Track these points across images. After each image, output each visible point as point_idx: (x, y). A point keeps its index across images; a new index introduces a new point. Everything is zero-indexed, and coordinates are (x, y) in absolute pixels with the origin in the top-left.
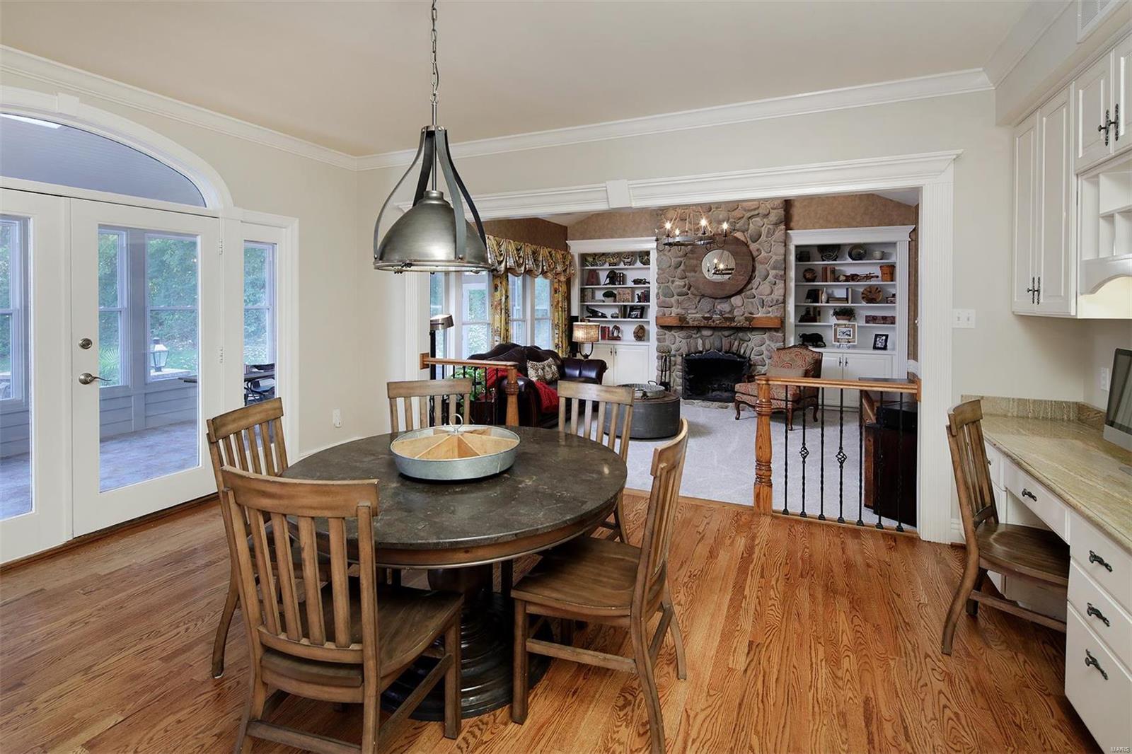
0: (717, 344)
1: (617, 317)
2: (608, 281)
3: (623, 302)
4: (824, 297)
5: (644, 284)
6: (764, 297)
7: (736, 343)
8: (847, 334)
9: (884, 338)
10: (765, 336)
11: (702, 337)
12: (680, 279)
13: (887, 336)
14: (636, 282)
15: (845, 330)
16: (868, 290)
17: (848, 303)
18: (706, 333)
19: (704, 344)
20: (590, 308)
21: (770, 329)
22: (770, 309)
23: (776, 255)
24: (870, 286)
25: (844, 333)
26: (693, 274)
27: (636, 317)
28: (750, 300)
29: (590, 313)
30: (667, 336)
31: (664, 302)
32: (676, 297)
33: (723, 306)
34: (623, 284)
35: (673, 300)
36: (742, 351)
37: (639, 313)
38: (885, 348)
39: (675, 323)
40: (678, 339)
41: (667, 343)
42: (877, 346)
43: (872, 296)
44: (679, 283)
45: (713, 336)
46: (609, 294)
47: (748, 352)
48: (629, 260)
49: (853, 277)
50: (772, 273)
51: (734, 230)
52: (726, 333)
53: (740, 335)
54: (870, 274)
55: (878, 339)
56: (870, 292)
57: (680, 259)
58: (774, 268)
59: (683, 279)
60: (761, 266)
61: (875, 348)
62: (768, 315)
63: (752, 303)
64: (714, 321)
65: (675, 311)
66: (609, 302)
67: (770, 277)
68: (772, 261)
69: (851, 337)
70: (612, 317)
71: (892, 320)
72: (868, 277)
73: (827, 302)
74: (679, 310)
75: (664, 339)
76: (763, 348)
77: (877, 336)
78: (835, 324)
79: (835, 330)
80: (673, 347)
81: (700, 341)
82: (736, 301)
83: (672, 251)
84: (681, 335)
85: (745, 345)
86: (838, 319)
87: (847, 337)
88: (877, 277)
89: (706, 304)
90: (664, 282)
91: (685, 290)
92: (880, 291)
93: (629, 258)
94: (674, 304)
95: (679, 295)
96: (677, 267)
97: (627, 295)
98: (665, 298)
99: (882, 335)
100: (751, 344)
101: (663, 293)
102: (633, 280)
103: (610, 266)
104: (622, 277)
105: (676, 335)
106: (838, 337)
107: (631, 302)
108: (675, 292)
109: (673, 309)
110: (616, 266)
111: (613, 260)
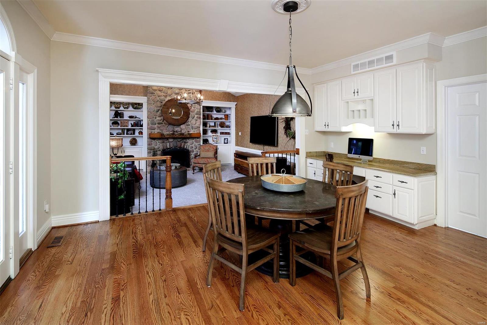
0: (175, 145)
1: (121, 134)
2: (114, 116)
3: (124, 127)
4: (208, 126)
5: (135, 118)
6: (193, 125)
7: (183, 144)
9: (227, 139)
10: (194, 141)
11: (169, 142)
12: (159, 117)
13: (228, 139)
14: (131, 117)
15: (215, 137)
17: (215, 128)
18: (171, 140)
19: (170, 145)
21: (195, 138)
22: (195, 130)
23: (197, 109)
24: (222, 122)
25: (215, 138)
26: (165, 115)
27: (131, 134)
28: (188, 126)
30: (153, 143)
31: (151, 127)
32: (157, 125)
33: (177, 129)
34: (122, 118)
35: (156, 126)
36: (185, 147)
37: (132, 132)
38: (227, 143)
39: (158, 136)
40: (158, 143)
41: (153, 145)
43: (222, 125)
44: (158, 118)
45: (174, 142)
46: (116, 123)
47: (187, 147)
48: (126, 106)
49: (217, 119)
50: (196, 116)
52: (179, 140)
53: (185, 140)
54: (221, 117)
56: (221, 124)
57: (158, 108)
58: (197, 114)
59: (160, 117)
60: (192, 113)
61: (224, 143)
62: (195, 132)
63: (189, 127)
64: (176, 135)
65: (156, 131)
66: (116, 126)
67: (195, 117)
68: (196, 111)
70: (117, 134)
71: (228, 133)
72: (221, 119)
73: (209, 127)
74: (159, 131)
75: (152, 144)
76: (193, 145)
77: (224, 139)
78: (213, 135)
79: (213, 137)
80: (156, 147)
81: (168, 144)
82: (183, 126)
83: (155, 104)
84: (160, 142)
85: (186, 144)
86: (212, 133)
87: (216, 140)
88: (224, 119)
89: (171, 128)
91: (161, 121)
92: (225, 124)
93: (126, 105)
94: (156, 128)
95: (159, 124)
96: (157, 111)
97: (126, 123)
98: (151, 125)
99: (226, 139)
100: (188, 144)
101: (151, 123)
102: (129, 116)
103: (116, 108)
104: (122, 114)
105: (157, 142)
106: (214, 140)
107: (127, 127)
108: (157, 123)
109: (156, 130)
110: (119, 109)
111: (117, 105)
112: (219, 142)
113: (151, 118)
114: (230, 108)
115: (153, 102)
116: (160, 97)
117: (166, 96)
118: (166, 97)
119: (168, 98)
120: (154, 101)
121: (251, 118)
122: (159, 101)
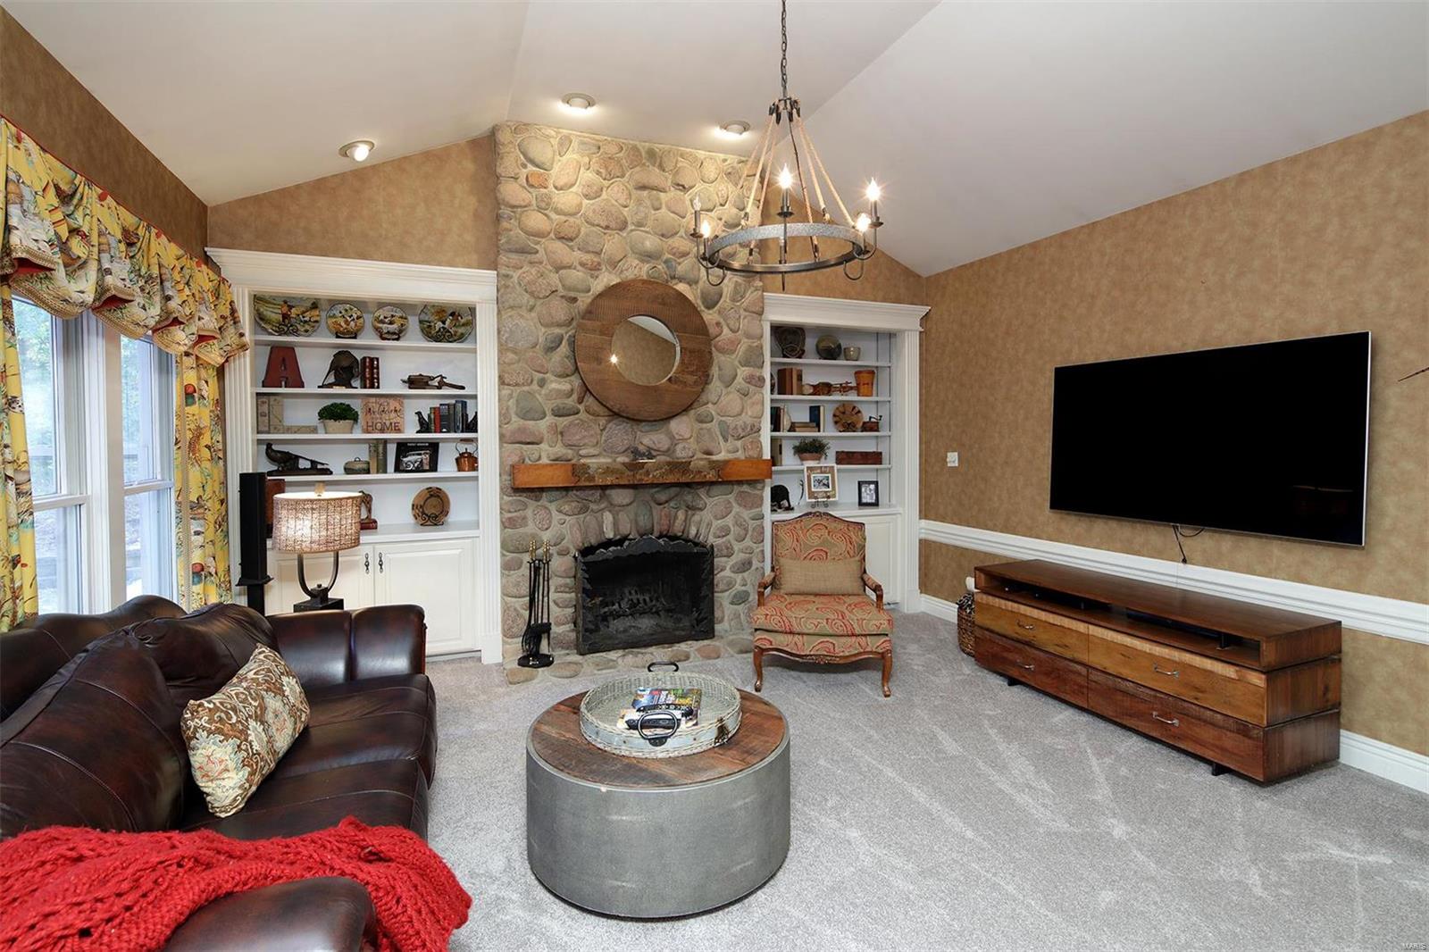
0: (644, 522)
1: (368, 472)
2: (332, 379)
3: (382, 431)
4: (786, 422)
5: (439, 387)
6: (729, 420)
7: (681, 515)
8: (824, 484)
9: (872, 486)
10: (731, 497)
11: (612, 507)
12: (559, 376)
13: (876, 483)
14: (414, 382)
15: (820, 476)
16: (841, 409)
17: (819, 431)
18: (621, 497)
19: (615, 524)
20: (277, 448)
21: (740, 483)
22: (739, 443)
23: (746, 336)
24: (844, 404)
25: (819, 482)
26: (594, 365)
27: (417, 470)
28: (704, 425)
30: (529, 513)
31: (522, 430)
32: (549, 419)
33: (652, 439)
34: (372, 387)
35: (543, 425)
36: (693, 531)
37: (426, 458)
38: (876, 504)
39: (559, 478)
40: (556, 516)
41: (531, 528)
42: (864, 501)
43: (847, 420)
44: (556, 385)
45: (635, 504)
46: (337, 413)
47: (703, 531)
49: (825, 388)
50: (743, 372)
51: (673, 278)
52: (662, 497)
53: (689, 498)
54: (847, 383)
55: (863, 490)
56: (844, 413)
57: (558, 331)
58: (746, 363)
59: (568, 376)
60: (722, 357)
61: (861, 504)
62: (735, 455)
63: (709, 430)
64: (648, 473)
65: (546, 452)
66: (338, 430)
67: (739, 379)
68: (742, 349)
69: (830, 489)
70: (348, 470)
71: (878, 458)
73: (792, 429)
74: (559, 450)
75: (524, 518)
76: (729, 521)
77: (860, 485)
78: (808, 468)
79: (809, 477)
80: (546, 536)
81: (608, 518)
82: (680, 426)
83: (538, 308)
84: (566, 508)
85: (696, 518)
86: (802, 459)
87: (825, 489)
88: (853, 388)
89: (620, 435)
90: (521, 381)
91: (571, 402)
92: (859, 412)
93: (391, 323)
94: (546, 437)
95: (558, 413)
96: (551, 349)
97: (393, 415)
98: (522, 422)
99: (870, 483)
100: (706, 515)
101: (520, 409)
102: (406, 378)
103: (338, 337)
104: (372, 367)
105: (553, 507)
106: (813, 490)
107: (399, 431)
108: (548, 406)
109: (544, 446)
110: (355, 338)
111: (347, 322)
112: (837, 499)
113: (517, 385)
114: (889, 337)
115: (526, 299)
116: (561, 272)
117: (594, 269)
118: (596, 273)
119: (607, 279)
120: (532, 294)
121: (1060, 373)
122: (562, 292)
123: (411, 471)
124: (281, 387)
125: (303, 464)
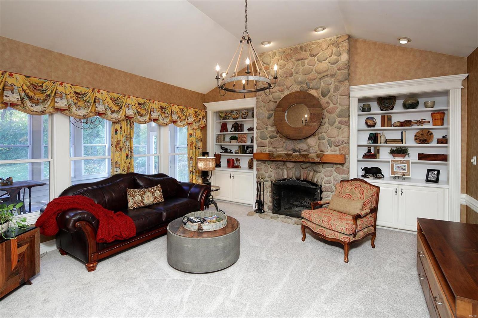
0: (297, 174)
1: (238, 153)
3: (242, 143)
4: (383, 140)
6: (332, 139)
7: (311, 174)
8: (402, 169)
9: (436, 172)
10: (333, 169)
11: (287, 168)
12: (271, 126)
13: (439, 171)
14: (248, 130)
15: (400, 165)
16: (421, 133)
17: (403, 144)
18: (290, 165)
19: (288, 174)
20: (222, 146)
21: (337, 164)
22: (337, 148)
23: (341, 105)
24: (422, 130)
25: (399, 167)
26: (280, 122)
28: (321, 141)
29: (223, 150)
30: (263, 167)
31: (261, 143)
32: (269, 139)
33: (301, 146)
34: (242, 131)
35: (266, 141)
36: (315, 181)
37: (251, 150)
38: (437, 181)
39: (266, 157)
40: (270, 170)
41: (263, 172)
43: (424, 138)
44: (271, 129)
45: (294, 168)
46: (233, 138)
47: (320, 181)
49: (408, 123)
50: (338, 120)
51: (309, 88)
52: (304, 166)
53: (314, 167)
54: (422, 119)
55: (430, 173)
56: (422, 134)
57: (272, 112)
58: (340, 116)
59: (273, 126)
60: (329, 115)
61: (428, 180)
62: (336, 153)
63: (323, 143)
64: (297, 157)
66: (234, 142)
67: (337, 123)
68: (338, 110)
69: (406, 171)
70: (236, 153)
71: (444, 158)
72: (420, 122)
73: (386, 141)
74: (271, 149)
75: (261, 169)
76: (331, 178)
77: (429, 170)
79: (393, 164)
80: (267, 175)
81: (285, 171)
82: (312, 141)
83: (266, 106)
84: (272, 167)
85: (317, 175)
86: (394, 156)
87: (402, 171)
88: (429, 122)
89: (291, 145)
90: (261, 128)
91: (275, 134)
92: (432, 134)
93: (245, 114)
94: (267, 145)
95: (271, 137)
96: (269, 118)
97: (244, 138)
98: (261, 140)
99: (435, 170)
100: (322, 175)
101: (261, 137)
102: (247, 128)
103: (234, 119)
104: (242, 126)
105: (269, 166)
106: (394, 170)
107: (247, 143)
108: (269, 135)
109: (267, 148)
110: (237, 119)
111: (236, 115)
112: (410, 176)
113: (260, 129)
115: (263, 104)
116: (273, 94)
117: (282, 91)
118: (283, 92)
119: (287, 93)
120: (264, 102)
122: (273, 100)
123: (248, 154)
124: (224, 132)
125: (229, 151)
